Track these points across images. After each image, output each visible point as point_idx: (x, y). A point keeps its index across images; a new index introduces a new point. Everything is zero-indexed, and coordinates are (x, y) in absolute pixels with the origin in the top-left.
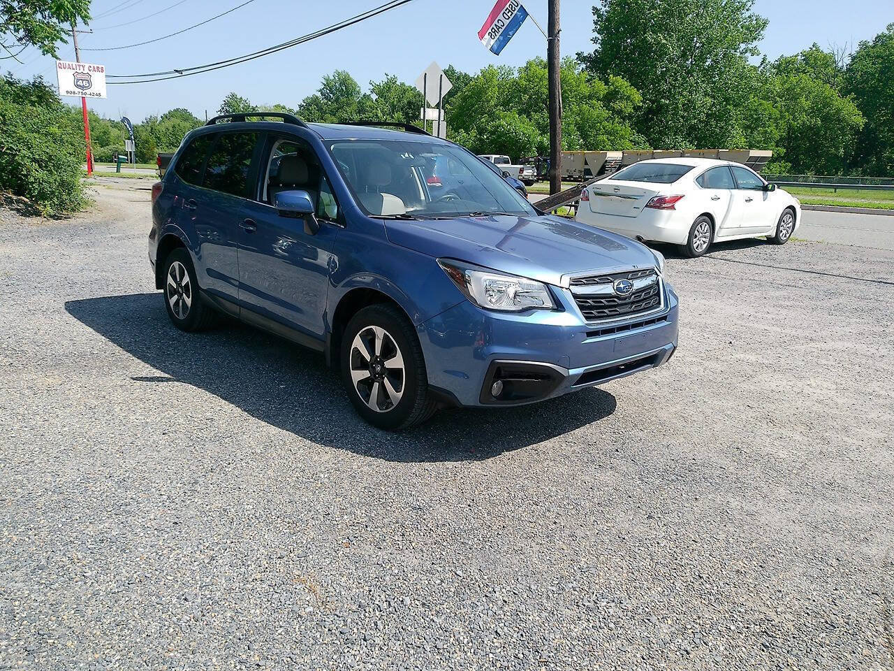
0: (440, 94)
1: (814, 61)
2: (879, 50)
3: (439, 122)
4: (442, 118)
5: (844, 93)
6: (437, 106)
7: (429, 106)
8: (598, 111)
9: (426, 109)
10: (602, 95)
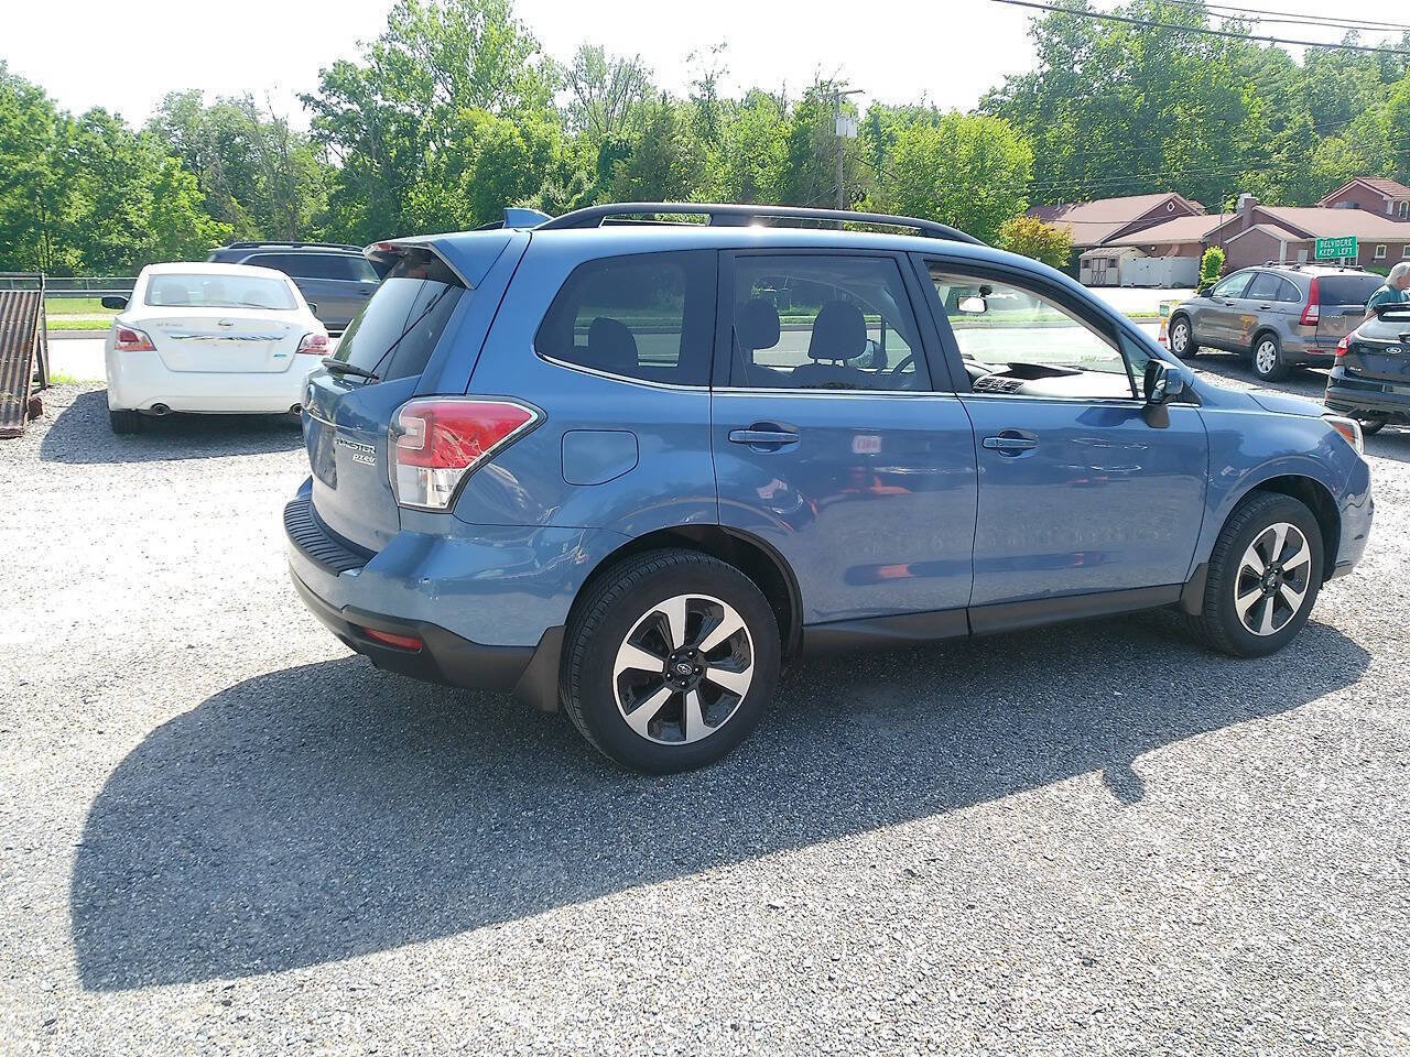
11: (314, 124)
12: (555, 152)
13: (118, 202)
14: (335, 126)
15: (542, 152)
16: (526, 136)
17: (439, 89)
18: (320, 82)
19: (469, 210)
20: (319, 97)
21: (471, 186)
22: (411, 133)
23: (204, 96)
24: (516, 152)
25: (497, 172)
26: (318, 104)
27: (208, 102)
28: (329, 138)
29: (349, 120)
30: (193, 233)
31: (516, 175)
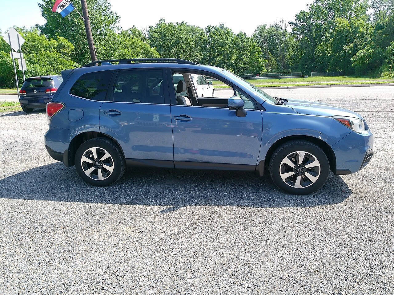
0: (19, 45)
1: (134, 32)
2: (159, 30)
3: (21, 59)
4: (22, 58)
5: (152, 46)
6: (19, 51)
7: (14, 51)
8: (55, 53)
9: (13, 53)
10: (56, 45)
11: (293, 30)
12: (361, 30)
13: (242, 56)
14: (299, 29)
15: (356, 30)
16: (352, 26)
17: (330, 14)
18: (295, 18)
19: (331, 50)
20: (295, 22)
21: (332, 43)
22: (320, 29)
23: (267, 26)
24: (348, 31)
25: (341, 38)
26: (294, 24)
27: (268, 27)
28: (297, 33)
29: (303, 27)
30: (258, 63)
31: (346, 38)
